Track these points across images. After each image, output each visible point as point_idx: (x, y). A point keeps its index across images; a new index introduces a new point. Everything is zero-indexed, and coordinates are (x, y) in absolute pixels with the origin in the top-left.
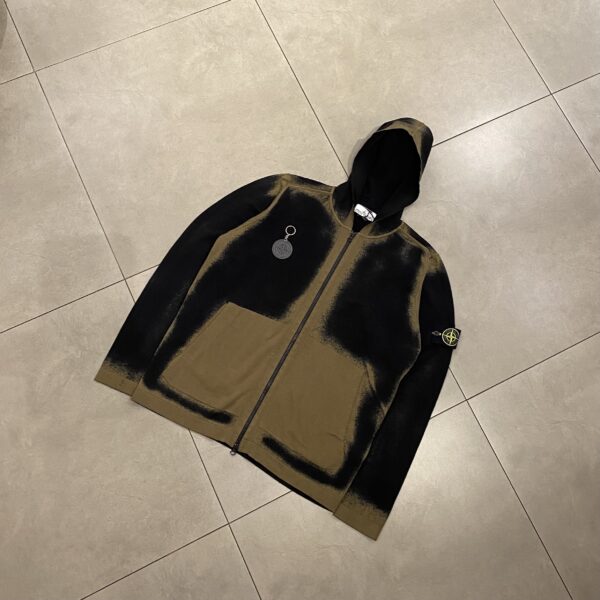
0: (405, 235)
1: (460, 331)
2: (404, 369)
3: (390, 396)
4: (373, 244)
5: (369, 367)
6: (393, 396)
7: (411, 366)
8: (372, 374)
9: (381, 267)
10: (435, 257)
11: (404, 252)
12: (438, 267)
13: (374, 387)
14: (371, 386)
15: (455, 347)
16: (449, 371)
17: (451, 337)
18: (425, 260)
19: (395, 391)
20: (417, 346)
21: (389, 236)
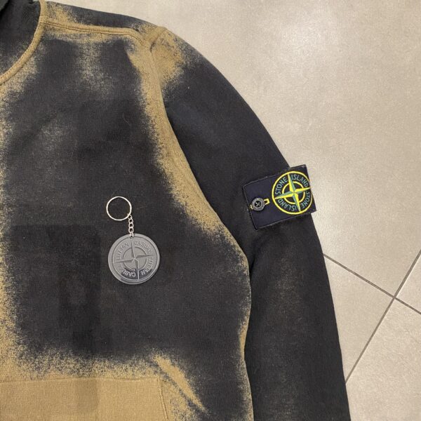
0: (69, 30)
1: (303, 169)
2: (237, 327)
3: (242, 401)
4: (12, 94)
5: (164, 362)
6: (248, 396)
7: (248, 311)
8: (178, 375)
9: (58, 132)
10: (160, 40)
11: (89, 70)
12: (179, 57)
13: (197, 402)
14: (190, 404)
15: (313, 208)
16: (327, 261)
17: (294, 193)
18: (141, 59)
19: (247, 385)
20: (236, 260)
21: (36, 52)
